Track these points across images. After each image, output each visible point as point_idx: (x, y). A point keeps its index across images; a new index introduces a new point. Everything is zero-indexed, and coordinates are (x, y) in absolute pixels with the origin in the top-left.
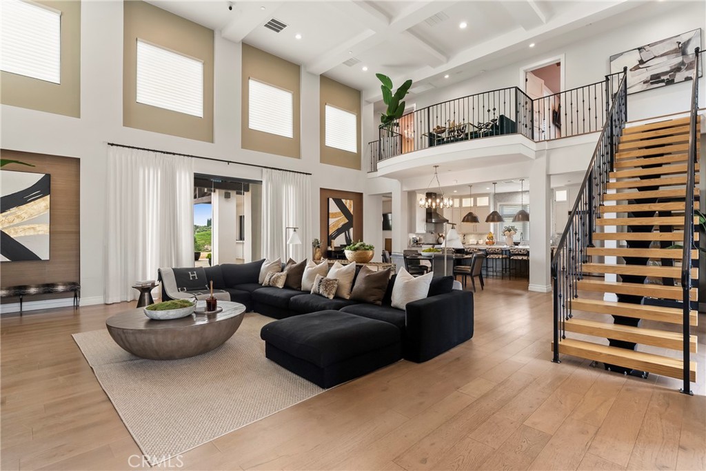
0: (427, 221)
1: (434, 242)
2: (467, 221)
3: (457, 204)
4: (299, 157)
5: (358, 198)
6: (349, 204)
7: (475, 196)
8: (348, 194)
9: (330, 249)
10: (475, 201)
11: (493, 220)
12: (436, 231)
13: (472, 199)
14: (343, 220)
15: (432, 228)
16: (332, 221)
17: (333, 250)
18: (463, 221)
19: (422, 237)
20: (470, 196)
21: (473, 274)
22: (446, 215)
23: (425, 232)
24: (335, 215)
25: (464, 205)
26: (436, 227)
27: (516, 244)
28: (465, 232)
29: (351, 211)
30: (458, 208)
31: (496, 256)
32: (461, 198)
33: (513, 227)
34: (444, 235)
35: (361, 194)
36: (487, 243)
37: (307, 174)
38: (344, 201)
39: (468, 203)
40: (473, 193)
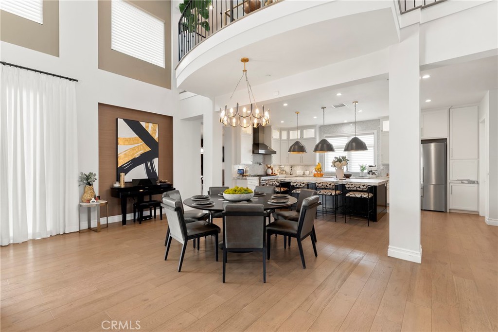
0: (253, 152)
1: (262, 173)
2: (294, 151)
3: (284, 137)
4: (57, 54)
5: (167, 122)
6: (152, 129)
7: (301, 128)
8: (151, 117)
9: (117, 185)
10: (302, 134)
11: (322, 150)
12: (264, 162)
13: (299, 131)
14: (142, 148)
15: (260, 159)
16: (121, 149)
17: (123, 186)
18: (290, 151)
19: (248, 169)
20: (297, 128)
21: (302, 236)
22: (274, 147)
23: (251, 163)
24: (129, 141)
25: (291, 138)
26: (264, 159)
27: (348, 176)
28: (292, 163)
29: (156, 137)
30: (285, 140)
31: (328, 192)
32: (288, 130)
33: (344, 158)
34: (272, 166)
35: (171, 118)
36: (315, 176)
37: (70, 80)
38: (143, 124)
39: (295, 136)
40: (300, 125)
